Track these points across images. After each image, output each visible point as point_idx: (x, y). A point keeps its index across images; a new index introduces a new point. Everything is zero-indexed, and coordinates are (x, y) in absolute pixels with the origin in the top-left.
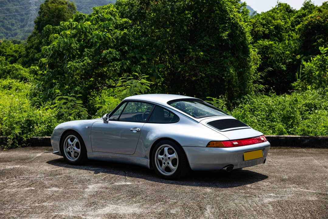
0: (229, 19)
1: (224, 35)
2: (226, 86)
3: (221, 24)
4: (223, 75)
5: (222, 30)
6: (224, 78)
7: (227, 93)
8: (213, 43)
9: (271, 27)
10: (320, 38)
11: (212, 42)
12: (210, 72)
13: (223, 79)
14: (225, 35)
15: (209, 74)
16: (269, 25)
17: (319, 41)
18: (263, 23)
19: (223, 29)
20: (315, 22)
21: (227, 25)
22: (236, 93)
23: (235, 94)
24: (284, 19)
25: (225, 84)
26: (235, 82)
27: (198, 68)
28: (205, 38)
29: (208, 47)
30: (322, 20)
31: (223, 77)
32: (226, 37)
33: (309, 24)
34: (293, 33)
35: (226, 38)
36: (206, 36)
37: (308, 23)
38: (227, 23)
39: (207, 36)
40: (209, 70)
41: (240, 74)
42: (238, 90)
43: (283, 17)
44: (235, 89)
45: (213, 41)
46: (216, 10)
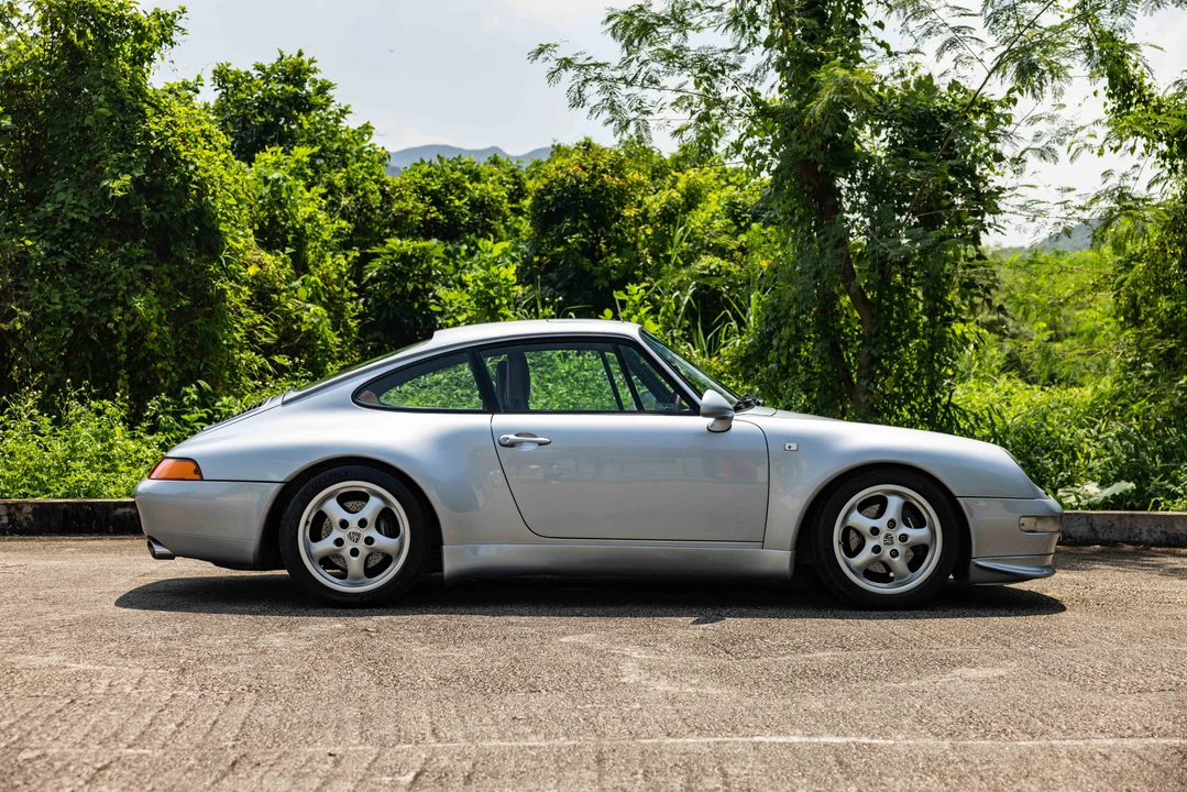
0: (147, 136)
1: (116, 184)
2: (121, 352)
3: (116, 151)
4: (110, 319)
5: (115, 171)
6: (111, 325)
7: (127, 377)
8: (85, 212)
9: (457, 203)
10: (576, 230)
11: (83, 208)
12: (59, 307)
13: (110, 329)
14: (118, 185)
15: (55, 311)
16: (452, 194)
17: (569, 241)
18: (429, 188)
19: (118, 166)
20: (563, 180)
21: (134, 155)
22: (165, 378)
23: (162, 381)
24: (515, 184)
25: (119, 345)
26: (156, 339)
27: (21, 293)
28: (61, 197)
29: (67, 226)
30: (585, 176)
31: (109, 325)
32: (120, 190)
33: (548, 190)
34: (520, 222)
35: (120, 194)
36: (65, 190)
37: (546, 186)
38: (136, 147)
39: (71, 190)
40: (57, 300)
41: (178, 318)
42: (170, 369)
43: (514, 176)
44: (159, 365)
45: (90, 205)
46: (100, 106)
